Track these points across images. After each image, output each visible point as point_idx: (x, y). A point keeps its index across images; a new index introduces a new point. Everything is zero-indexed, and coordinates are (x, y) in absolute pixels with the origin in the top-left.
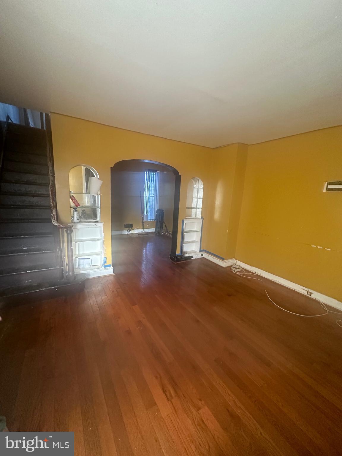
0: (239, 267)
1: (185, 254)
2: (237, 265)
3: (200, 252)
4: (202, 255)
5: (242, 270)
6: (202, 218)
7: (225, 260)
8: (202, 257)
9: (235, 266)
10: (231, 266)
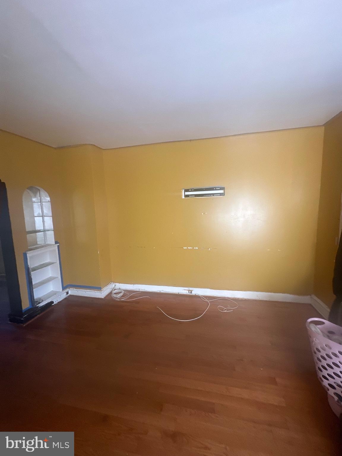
0: (120, 290)
1: (39, 303)
2: (116, 288)
3: (62, 290)
4: (67, 293)
5: (124, 293)
6: (56, 243)
7: (102, 290)
8: (68, 295)
9: (115, 292)
10: (111, 293)
